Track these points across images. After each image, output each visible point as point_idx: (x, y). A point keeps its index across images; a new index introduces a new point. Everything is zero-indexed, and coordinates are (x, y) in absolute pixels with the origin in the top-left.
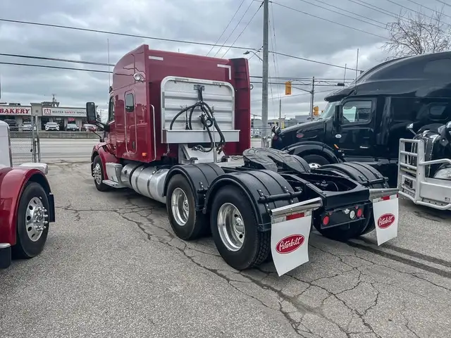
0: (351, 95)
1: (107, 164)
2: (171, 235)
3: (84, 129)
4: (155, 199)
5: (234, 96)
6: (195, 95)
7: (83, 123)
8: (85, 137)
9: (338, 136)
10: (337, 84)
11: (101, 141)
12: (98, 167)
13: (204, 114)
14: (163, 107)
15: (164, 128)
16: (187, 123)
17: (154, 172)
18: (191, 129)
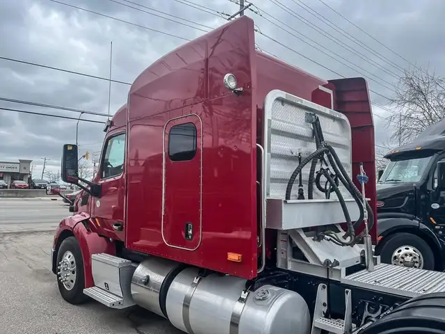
1: (94, 256)
3: (13, 186)
5: (351, 138)
6: (306, 130)
7: (13, 179)
8: (14, 195)
9: (436, 206)
11: (71, 210)
12: (69, 258)
13: (325, 167)
14: (269, 150)
15: (268, 194)
16: (301, 185)
17: (244, 295)
18: (310, 197)
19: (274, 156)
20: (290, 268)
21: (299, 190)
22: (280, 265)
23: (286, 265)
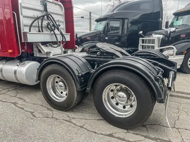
0: (111, 18)
2: (48, 109)
4: (23, 83)
5: (64, 12)
10: (81, 17)
13: (49, 22)
14: (22, 14)
15: (23, 30)
16: (39, 28)
17: (18, 64)
18: (43, 32)
19: (24, 17)
20: (38, 56)
21: (39, 30)
22: (35, 55)
23: (36, 55)
